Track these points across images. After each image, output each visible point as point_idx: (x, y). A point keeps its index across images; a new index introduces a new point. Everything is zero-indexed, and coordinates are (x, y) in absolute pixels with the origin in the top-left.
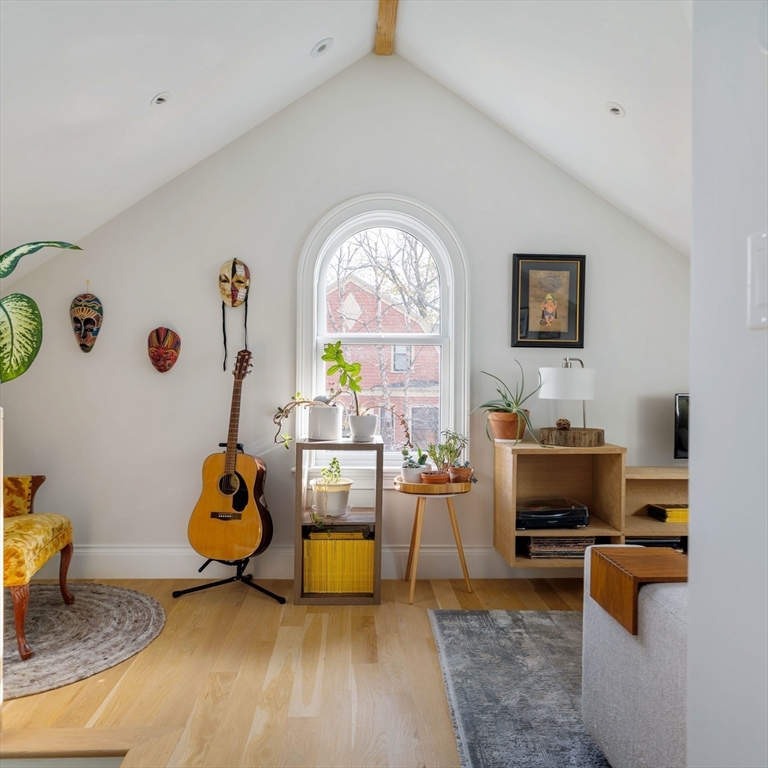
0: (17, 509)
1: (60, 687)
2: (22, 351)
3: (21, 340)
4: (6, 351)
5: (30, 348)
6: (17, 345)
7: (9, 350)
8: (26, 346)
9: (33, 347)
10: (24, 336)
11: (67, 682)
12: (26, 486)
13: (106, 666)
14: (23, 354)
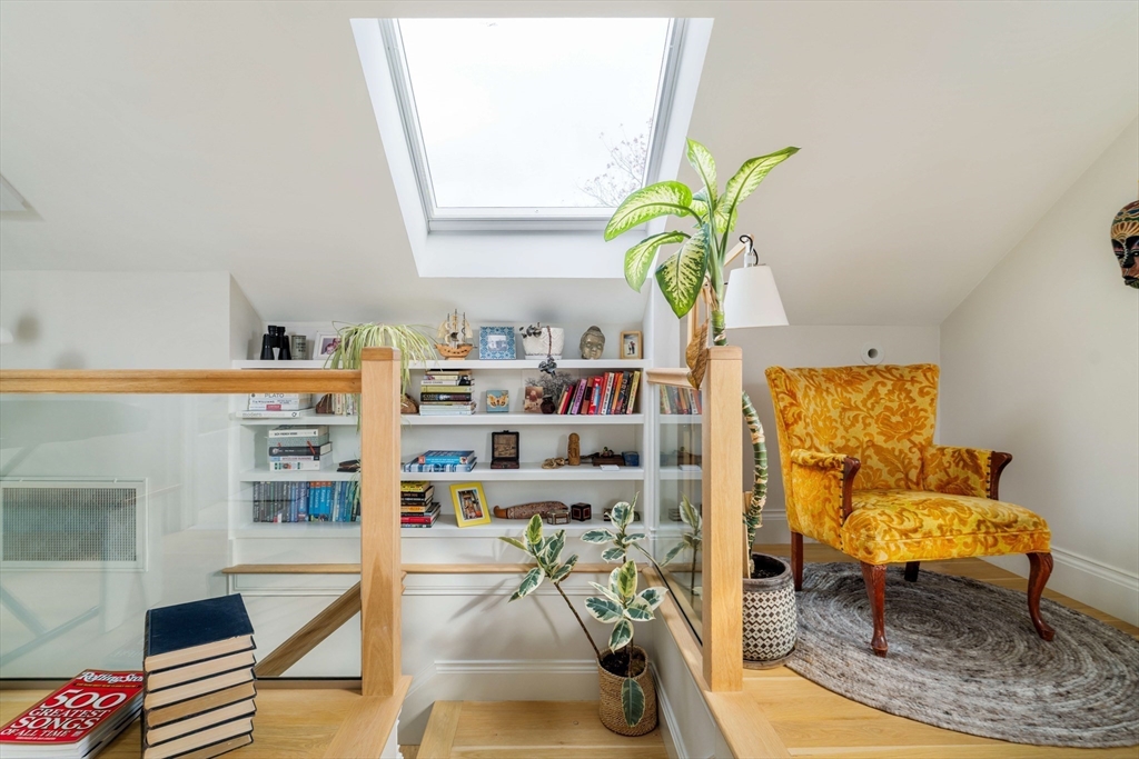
0: (972, 489)
1: (853, 700)
2: (686, 282)
3: (685, 271)
4: (672, 285)
5: (695, 279)
6: (681, 276)
7: (674, 283)
8: (691, 276)
9: (697, 277)
10: (688, 266)
11: (865, 701)
12: (984, 462)
13: (934, 721)
14: (688, 285)
